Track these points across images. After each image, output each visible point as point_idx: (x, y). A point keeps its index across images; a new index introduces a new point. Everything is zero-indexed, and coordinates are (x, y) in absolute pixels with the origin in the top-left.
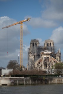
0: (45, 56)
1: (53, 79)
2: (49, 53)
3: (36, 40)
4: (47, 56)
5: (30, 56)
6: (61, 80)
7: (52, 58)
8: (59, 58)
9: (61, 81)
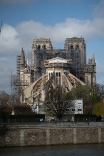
0: (52, 72)
1: (8, 130)
4: (56, 71)
5: (21, 73)
6: (44, 134)
7: (70, 75)
8: (92, 78)
9: (42, 137)
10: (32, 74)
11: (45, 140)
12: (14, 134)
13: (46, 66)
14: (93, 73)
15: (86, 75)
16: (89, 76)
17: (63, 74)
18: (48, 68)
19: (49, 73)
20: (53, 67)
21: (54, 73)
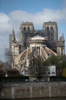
0: (34, 46)
2: (40, 40)
3: (28, 23)
4: (37, 46)
5: (12, 47)
6: (29, 90)
7: (47, 48)
8: (62, 50)
9: (27, 92)
10: (20, 48)
11: (29, 94)
12: (7, 90)
13: (30, 42)
14: (63, 47)
15: (58, 48)
16: (60, 49)
17: (42, 48)
18: (31, 43)
19: (32, 47)
20: (34, 43)
21: (35, 47)
